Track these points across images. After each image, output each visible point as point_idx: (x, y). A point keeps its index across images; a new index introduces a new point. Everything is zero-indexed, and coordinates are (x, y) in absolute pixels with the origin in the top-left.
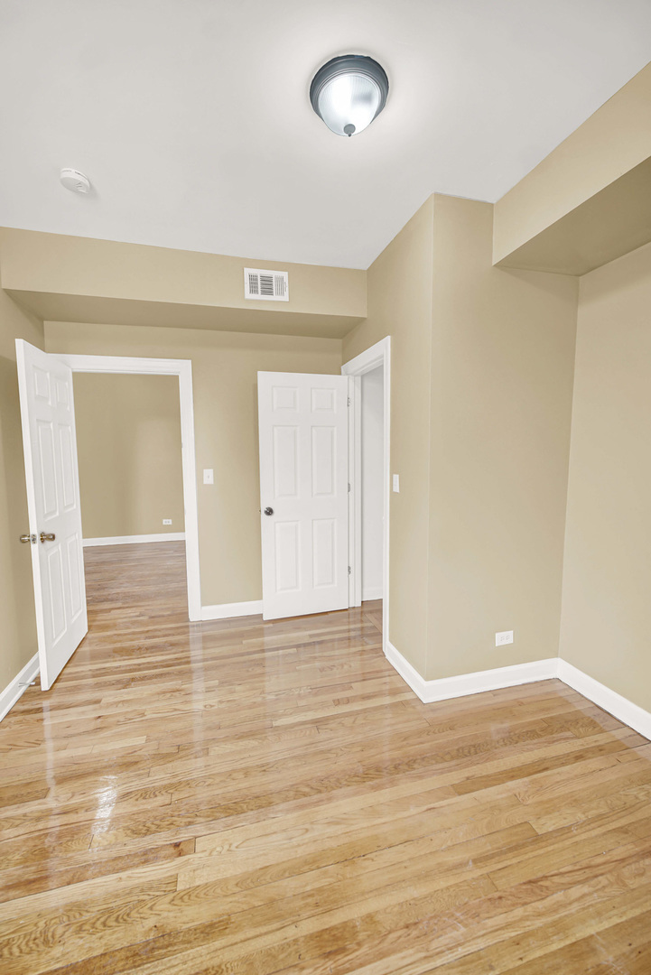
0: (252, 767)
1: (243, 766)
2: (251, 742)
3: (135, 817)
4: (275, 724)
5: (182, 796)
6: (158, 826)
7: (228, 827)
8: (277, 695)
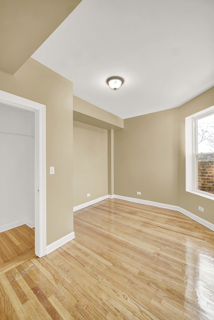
0: (130, 258)
1: (132, 260)
2: (124, 265)
3: (168, 268)
4: (111, 265)
5: (153, 265)
6: (162, 262)
7: (145, 251)
8: (96, 275)
